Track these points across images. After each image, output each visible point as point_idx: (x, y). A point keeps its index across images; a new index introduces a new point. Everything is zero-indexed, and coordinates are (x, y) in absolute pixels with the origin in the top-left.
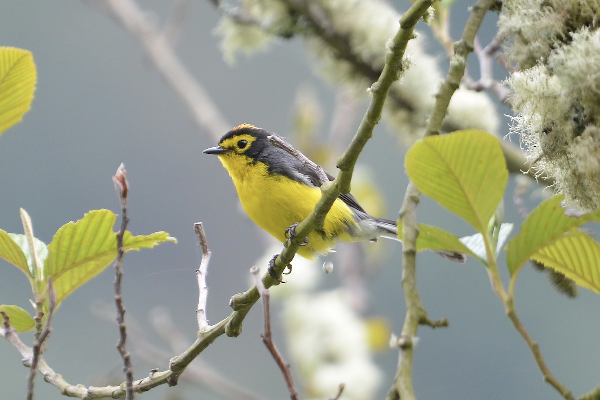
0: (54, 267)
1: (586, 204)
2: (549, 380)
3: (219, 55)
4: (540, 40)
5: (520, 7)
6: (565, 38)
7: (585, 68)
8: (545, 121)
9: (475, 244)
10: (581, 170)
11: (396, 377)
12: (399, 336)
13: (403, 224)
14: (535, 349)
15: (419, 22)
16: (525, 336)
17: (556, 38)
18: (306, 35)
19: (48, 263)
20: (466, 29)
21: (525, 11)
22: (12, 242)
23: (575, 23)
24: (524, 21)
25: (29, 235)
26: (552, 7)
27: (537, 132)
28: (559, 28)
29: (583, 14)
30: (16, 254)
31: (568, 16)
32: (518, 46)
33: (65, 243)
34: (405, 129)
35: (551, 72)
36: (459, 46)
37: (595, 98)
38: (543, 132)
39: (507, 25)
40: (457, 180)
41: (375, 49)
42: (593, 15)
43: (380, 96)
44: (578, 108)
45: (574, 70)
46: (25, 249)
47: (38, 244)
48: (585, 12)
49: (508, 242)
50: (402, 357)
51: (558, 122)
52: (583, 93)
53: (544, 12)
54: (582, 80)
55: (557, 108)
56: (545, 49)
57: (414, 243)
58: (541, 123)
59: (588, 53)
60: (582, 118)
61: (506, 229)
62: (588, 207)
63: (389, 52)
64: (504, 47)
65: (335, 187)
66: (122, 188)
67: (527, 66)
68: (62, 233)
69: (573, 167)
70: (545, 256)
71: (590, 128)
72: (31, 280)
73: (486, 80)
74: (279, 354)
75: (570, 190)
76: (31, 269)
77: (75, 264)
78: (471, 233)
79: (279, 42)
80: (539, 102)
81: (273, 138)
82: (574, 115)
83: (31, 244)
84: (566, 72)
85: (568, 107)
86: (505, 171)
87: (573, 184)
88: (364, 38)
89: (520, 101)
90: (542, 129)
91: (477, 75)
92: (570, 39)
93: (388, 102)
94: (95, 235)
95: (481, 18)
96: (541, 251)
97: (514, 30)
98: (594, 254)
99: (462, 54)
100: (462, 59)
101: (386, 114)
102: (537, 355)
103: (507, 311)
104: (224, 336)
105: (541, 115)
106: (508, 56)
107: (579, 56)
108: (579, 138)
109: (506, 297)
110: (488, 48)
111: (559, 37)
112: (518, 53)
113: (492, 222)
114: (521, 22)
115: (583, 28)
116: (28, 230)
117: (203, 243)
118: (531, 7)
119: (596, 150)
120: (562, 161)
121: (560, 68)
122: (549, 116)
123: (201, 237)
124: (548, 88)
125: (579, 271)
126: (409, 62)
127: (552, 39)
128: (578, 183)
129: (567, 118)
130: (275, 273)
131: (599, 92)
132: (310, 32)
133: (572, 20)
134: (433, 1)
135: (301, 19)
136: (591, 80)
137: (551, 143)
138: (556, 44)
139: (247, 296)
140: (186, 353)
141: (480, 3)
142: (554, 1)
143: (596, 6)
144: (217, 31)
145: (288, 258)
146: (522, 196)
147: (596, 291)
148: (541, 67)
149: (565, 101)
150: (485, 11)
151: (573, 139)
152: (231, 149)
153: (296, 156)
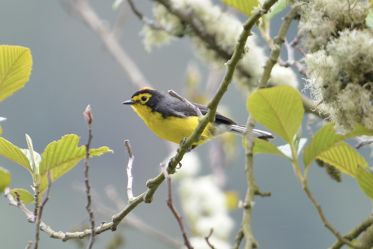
0: (45, 166)
1: (347, 128)
2: (327, 226)
3: (143, 46)
4: (322, 36)
5: (311, 17)
6: (335, 35)
7: (346, 51)
8: (324, 81)
9: (286, 150)
10: (345, 108)
11: (242, 224)
12: (244, 201)
13: (246, 139)
14: (319, 208)
15: (254, 26)
16: (313, 201)
17: (330, 34)
18: (191, 36)
19: (41, 164)
20: (281, 30)
21: (313, 20)
22: (21, 153)
23: (341, 27)
24: (313, 25)
25: (31, 149)
26: (328, 17)
27: (320, 87)
28: (332, 29)
29: (345, 21)
30: (24, 159)
31: (338, 22)
32: (309, 39)
33: (51, 153)
34: (246, 88)
35: (328, 54)
36: (277, 39)
37: (352, 68)
38: (323, 87)
39: (303, 27)
40: (275, 114)
41: (229, 42)
42: (351, 22)
43: (232, 67)
44: (343, 74)
45: (340, 52)
46: (28, 156)
47: (35, 154)
48: (347, 20)
49: (304, 148)
50: (245, 214)
51: (332, 82)
52: (346, 66)
53: (324, 20)
54: (345, 58)
55: (331, 74)
56: (325, 41)
57: (252, 149)
58: (322, 82)
59: (348, 43)
60: (345, 79)
61: (303, 141)
62: (348, 129)
63: (237, 43)
65: (206, 118)
66: (89, 118)
67: (315, 50)
68: (49, 147)
69: (340, 107)
70: (324, 157)
71: (349, 85)
72: (32, 174)
73: (291, 61)
74: (176, 211)
75: (338, 119)
76: (32, 168)
77: (56, 165)
78: (284, 144)
79: (176, 39)
80: (321, 70)
81: (171, 91)
82: (341, 78)
83: (32, 154)
84: (336, 53)
85: (337, 73)
86: (302, 110)
87: (340, 116)
88: (223, 37)
89: (311, 70)
90: (322, 86)
91: (285, 58)
92: (338, 35)
93: (236, 72)
94: (68, 149)
95: (289, 24)
96: (322, 154)
97: (307, 30)
98: (352, 155)
99: (278, 43)
100: (278, 46)
101: (235, 79)
102: (320, 212)
103: (303, 187)
104: (143, 203)
105: (322, 78)
106: (304, 44)
107: (343, 45)
108: (343, 90)
109: (302, 179)
110: (292, 43)
111: (332, 34)
112: (309, 43)
113: (295, 137)
114: (311, 26)
115: (346, 29)
116: (30, 146)
117: (129, 152)
118: (316, 18)
119: (353, 97)
120: (334, 104)
121: (333, 52)
122: (327, 79)
123: (128, 148)
124: (326, 62)
125: (343, 165)
126: (248, 49)
127: (328, 35)
128: (343, 116)
129: (336, 80)
130: (172, 168)
131: (355, 65)
132: (193, 33)
133: (340, 25)
134: (262, 14)
135: (188, 26)
136: (350, 58)
137: (328, 94)
138: (331, 38)
139: (156, 180)
140: (121, 212)
141: (288, 15)
142: (330, 13)
143: (353, 17)
144: (141, 33)
145: (179, 158)
146: (311, 125)
147: (352, 176)
148: (322, 51)
149: (335, 70)
150: (291, 20)
151: (340, 91)
152: (138, 101)
153: (184, 101)
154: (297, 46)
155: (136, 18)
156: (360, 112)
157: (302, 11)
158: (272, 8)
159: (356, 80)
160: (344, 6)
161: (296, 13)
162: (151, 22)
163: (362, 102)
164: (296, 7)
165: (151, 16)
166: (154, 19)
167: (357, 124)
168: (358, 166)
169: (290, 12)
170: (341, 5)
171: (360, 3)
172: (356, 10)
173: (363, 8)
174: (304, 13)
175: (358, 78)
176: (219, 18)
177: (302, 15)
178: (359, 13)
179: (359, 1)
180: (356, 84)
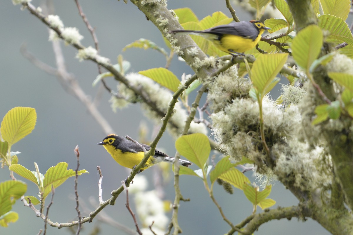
0: (47, 182)
1: (237, 159)
2: (225, 220)
3: (111, 109)
4: (221, 102)
5: (215, 91)
6: (230, 102)
7: (237, 112)
8: (223, 130)
9: (199, 173)
10: (236, 147)
11: (172, 219)
12: (173, 204)
13: (174, 166)
14: (220, 209)
15: (179, 97)
16: (217, 204)
18: (141, 102)
19: (44, 181)
20: (196, 99)
21: (216, 92)
22: (32, 174)
23: (234, 97)
24: (216, 96)
25: (38, 171)
26: (226, 91)
27: (220, 134)
28: (228, 98)
29: (236, 93)
30: (33, 178)
31: (231, 94)
32: (214, 104)
33: (50, 174)
34: (175, 134)
35: (225, 113)
36: (194, 105)
37: (241, 122)
39: (210, 97)
40: (193, 151)
41: (165, 107)
43: (165, 122)
44: (235, 126)
45: (233, 112)
46: (36, 176)
47: (40, 174)
48: (237, 93)
49: (210, 172)
50: (174, 212)
51: (228, 131)
52: (236, 120)
53: (223, 92)
54: (236, 116)
55: (227, 126)
56: (223, 105)
57: (178, 172)
58: (222, 131)
59: (238, 107)
61: (210, 168)
63: (169, 107)
64: (209, 105)
65: (149, 153)
66: (77, 153)
67: (217, 111)
68: (49, 170)
69: (233, 146)
70: (223, 177)
71: (239, 133)
72: (39, 187)
74: (131, 210)
75: (232, 154)
76: (38, 183)
77: (54, 181)
78: (198, 169)
79: (132, 104)
80: (221, 124)
81: (127, 136)
82: (234, 128)
83: (38, 175)
84: (231, 113)
85: (231, 126)
86: (210, 148)
87: (233, 152)
88: (161, 103)
89: (215, 123)
90: (222, 133)
91: (198, 117)
92: (232, 102)
93: (168, 125)
94: (61, 171)
95: (201, 95)
96: (222, 175)
97: (212, 99)
98: (240, 177)
99: (195, 107)
100: (195, 109)
101: (168, 128)
102: (221, 211)
103: (210, 195)
105: (222, 128)
106: (211, 108)
107: (235, 108)
108: (235, 136)
109: (210, 191)
110: (202, 108)
111: (228, 101)
112: (214, 107)
113: (205, 165)
114: (215, 96)
115: (236, 98)
117: (100, 173)
118: (218, 91)
119: (241, 140)
120: (229, 144)
121: (229, 112)
122: (225, 129)
123: (99, 171)
124: (224, 119)
125: (235, 182)
126: (176, 110)
128: (235, 152)
129: (231, 129)
130: (127, 183)
131: (242, 120)
132: (142, 101)
133: (233, 95)
134: (184, 89)
135: (139, 96)
136: (239, 116)
137: (225, 138)
138: (227, 103)
139: (117, 191)
140: (95, 211)
141: (201, 89)
142: (227, 89)
143: (241, 90)
144: (110, 101)
145: (132, 178)
146: (213, 159)
147: (241, 189)
148: (222, 112)
149: (230, 124)
150: (202, 92)
151: (233, 136)
152: (107, 143)
153: (135, 143)
154: (205, 110)
155: (106, 91)
156: (246, 149)
157: (209, 87)
158: (191, 85)
159: (243, 129)
160: (235, 84)
161: (206, 88)
162: (116, 94)
163: (247, 143)
164: (206, 85)
165: (116, 90)
166: (118, 92)
167: (243, 157)
168: (244, 183)
169: (202, 87)
170: (233, 83)
171: (245, 82)
172: (243, 86)
173: (247, 85)
174: (210, 88)
175: (244, 128)
176: (158, 92)
177: (209, 90)
178: (245, 88)
179: (245, 81)
180: (243, 132)
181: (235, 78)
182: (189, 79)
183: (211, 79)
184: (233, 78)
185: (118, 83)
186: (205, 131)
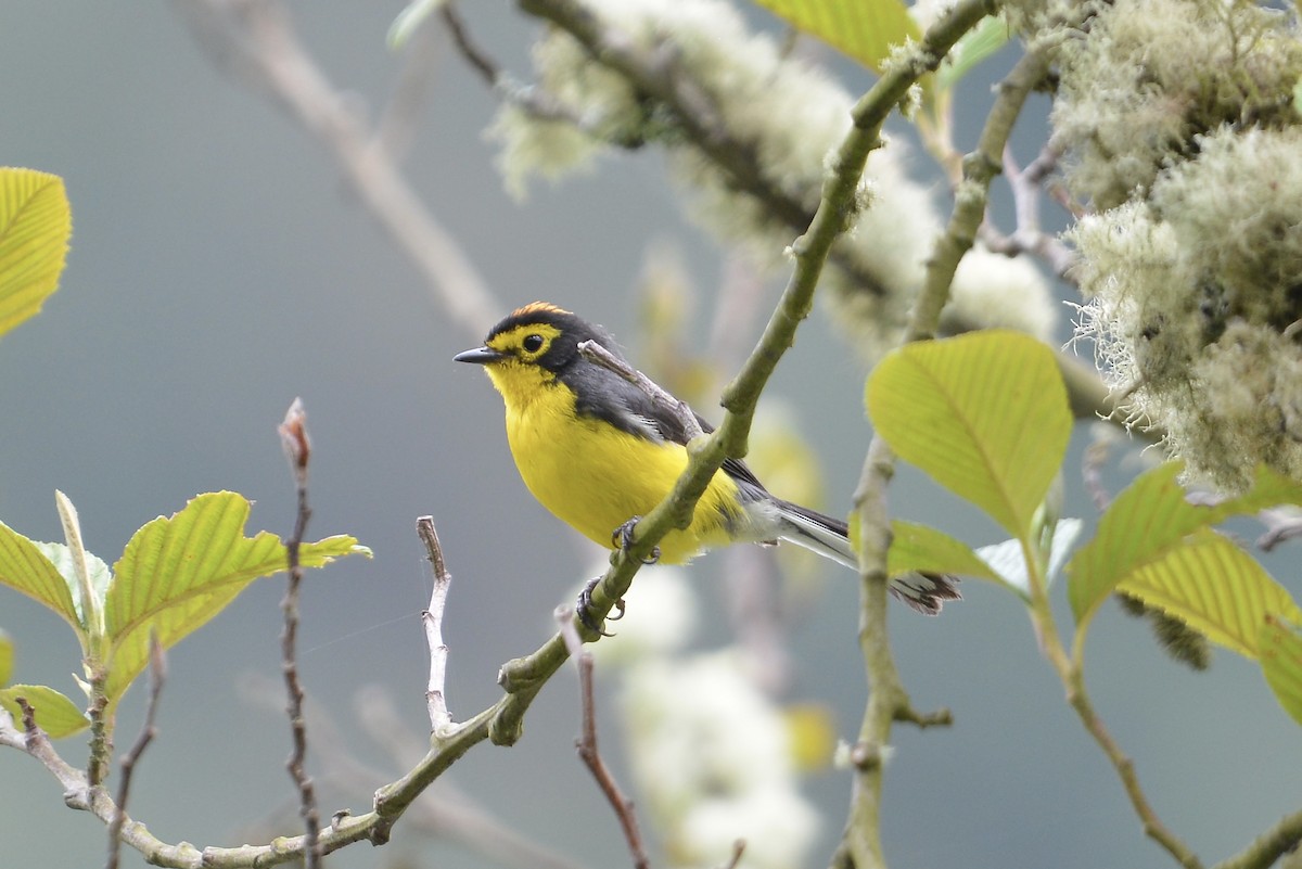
0: (127, 608)
1: (1227, 481)
2: (1153, 834)
3: (495, 180)
4: (1135, 150)
5: (1095, 85)
6: (1185, 147)
7: (1224, 207)
8: (1144, 314)
9: (1007, 561)
10: (1218, 410)
11: (847, 826)
12: (854, 745)
13: (860, 521)
14: (1126, 769)
15: (891, 115)
16: (1106, 744)
17: (1166, 145)
18: (669, 144)
19: (113, 600)
20: (985, 130)
21: (1104, 93)
22: (41, 557)
23: (1204, 117)
24: (1102, 113)
25: (75, 544)
26: (1160, 83)
27: (1130, 336)
28: (1174, 126)
29: (1221, 99)
30: (50, 582)
31: (1192, 103)
32: (1091, 162)
33: (148, 560)
34: (868, 330)
35: (1157, 216)
36: (974, 164)
37: (1246, 267)
38: (1141, 336)
39: (1069, 119)
40: (969, 432)
41: (808, 170)
43: (810, 263)
44: (1212, 287)
45: (1202, 210)
47: (91, 561)
48: (1226, 94)
49: (1070, 556)
50: (859, 788)
51: (1171, 316)
52: (1223, 258)
53: (1143, 93)
54: (1220, 231)
55: (1170, 288)
56: (1146, 168)
57: (883, 558)
58: (1137, 318)
59: (1231, 177)
60: (1220, 307)
61: (1068, 531)
62: (1230, 487)
63: (831, 175)
64: (1064, 165)
65: (715, 445)
66: (297, 448)
67: (1110, 202)
68: (142, 538)
69: (1202, 406)
70: (1146, 585)
71: (1236, 327)
72: (80, 634)
74: (612, 780)
75: (1195, 452)
76: (79, 612)
78: (998, 539)
80: (1133, 274)
82: (1204, 302)
83: (79, 562)
84: (1189, 214)
85: (1190, 285)
86: (1064, 414)
87: (1201, 440)
88: (785, 148)
89: (1095, 273)
90: (1139, 330)
91: (1008, 223)
92: (1195, 149)
93: (828, 275)
94: (209, 543)
95: (1018, 106)
96: (1137, 575)
97: (1082, 130)
98: (1243, 580)
99: (978, 178)
100: (979, 189)
101: (826, 296)
102: (1130, 782)
103: (1069, 694)
104: (487, 745)
105: (1136, 300)
106: (1072, 182)
107: (1214, 183)
108: (1213, 345)
109: (1066, 666)
110: (1031, 169)
111: (1174, 146)
113: (1038, 515)
114: (1096, 114)
115: (1221, 126)
116: (72, 534)
117: (434, 558)
118: (1116, 85)
119: (1247, 370)
120: (1179, 394)
121: (1175, 208)
122: (1154, 304)
123: (431, 545)
124: (1151, 246)
125: (1213, 614)
126: (870, 195)
127: (1159, 149)
128: (1212, 438)
129: (1189, 308)
130: (591, 619)
131: (1254, 254)
132: (677, 136)
133: (1199, 110)
134: (918, 70)
135: (660, 109)
136: (1238, 230)
137: (1158, 358)
138: (1168, 159)
139: (535, 662)
140: (407, 778)
141: (1015, 76)
142: (1165, 70)
143: (1248, 82)
144: (490, 133)
145: (616, 589)
146: (1098, 466)
147: (1248, 654)
148: (1136, 205)
149: (1184, 274)
150: (1024, 93)
151: (1201, 349)
152: (511, 352)
153: (636, 383)
154: (1052, 180)
155: (470, 78)
156: (1274, 425)
157: (1064, 63)
158: (957, 50)
159: (1259, 308)
160: (1211, 43)
161: (1043, 67)
162: (526, 91)
163: (1282, 389)
164: (1045, 48)
165: (526, 72)
166: (538, 80)
167: (1263, 467)
168: (1268, 619)
169: (1021, 64)
170: (1203, 39)
171: (1273, 33)
172: (1257, 57)
173: (1283, 52)
174: (1071, 70)
175: (1268, 302)
176: (772, 81)
177: (1064, 76)
178: (1271, 68)
179: (1270, 24)
180: (1258, 324)
181: (1215, 8)
182: (949, 11)
183: (1072, 14)
184: (1201, 13)
185: (538, 28)
186: (1039, 312)
